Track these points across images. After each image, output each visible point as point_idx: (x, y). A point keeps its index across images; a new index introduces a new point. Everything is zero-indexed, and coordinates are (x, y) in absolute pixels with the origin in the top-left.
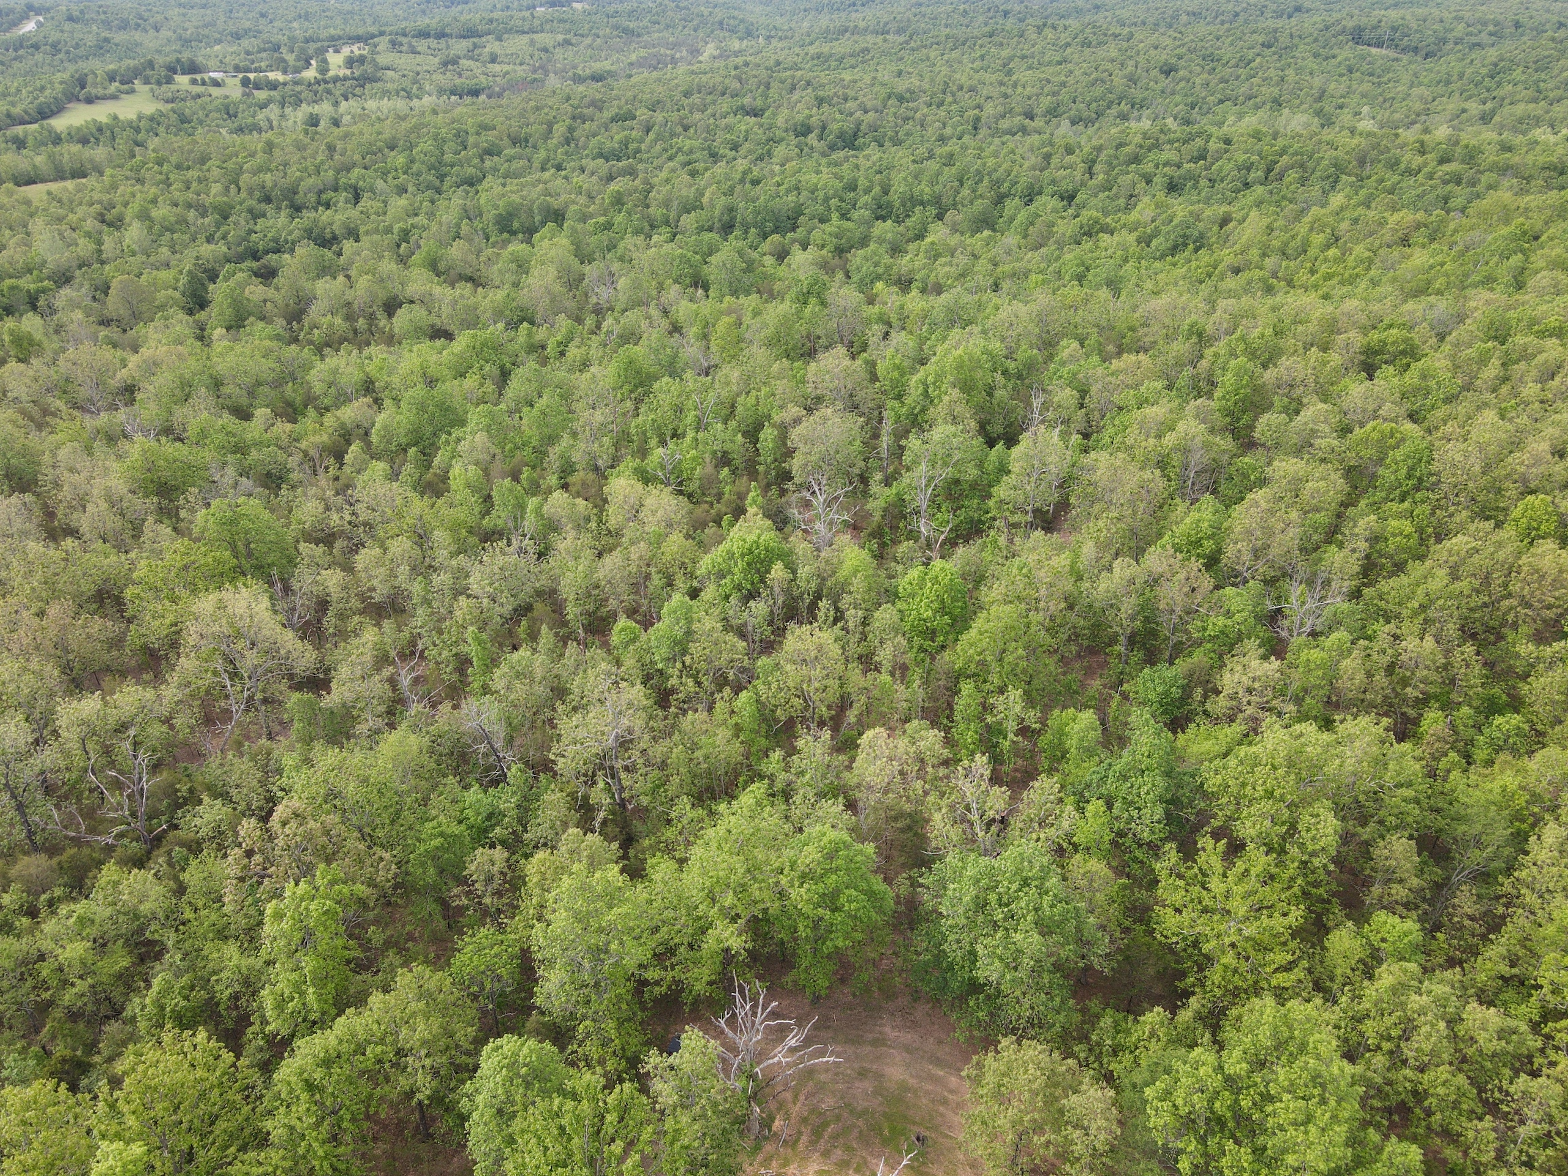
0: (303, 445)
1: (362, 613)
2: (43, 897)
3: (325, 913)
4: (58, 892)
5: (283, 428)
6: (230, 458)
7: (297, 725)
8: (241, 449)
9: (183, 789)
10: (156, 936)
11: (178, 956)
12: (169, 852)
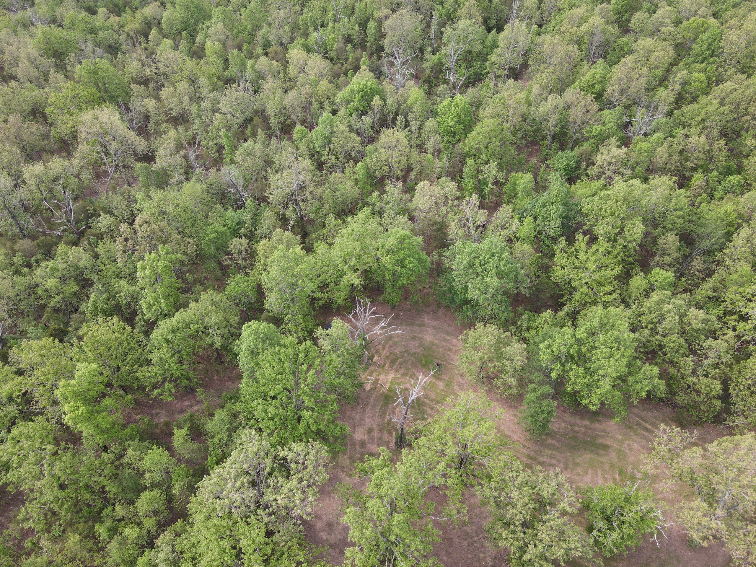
0: (126, 29)
1: (167, 122)
2: (33, 259)
3: (165, 267)
4: (39, 257)
5: (114, 19)
6: (89, 37)
7: (141, 179)
8: (93, 31)
9: (91, 209)
10: (89, 277)
11: (100, 286)
12: (88, 239)
